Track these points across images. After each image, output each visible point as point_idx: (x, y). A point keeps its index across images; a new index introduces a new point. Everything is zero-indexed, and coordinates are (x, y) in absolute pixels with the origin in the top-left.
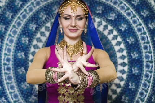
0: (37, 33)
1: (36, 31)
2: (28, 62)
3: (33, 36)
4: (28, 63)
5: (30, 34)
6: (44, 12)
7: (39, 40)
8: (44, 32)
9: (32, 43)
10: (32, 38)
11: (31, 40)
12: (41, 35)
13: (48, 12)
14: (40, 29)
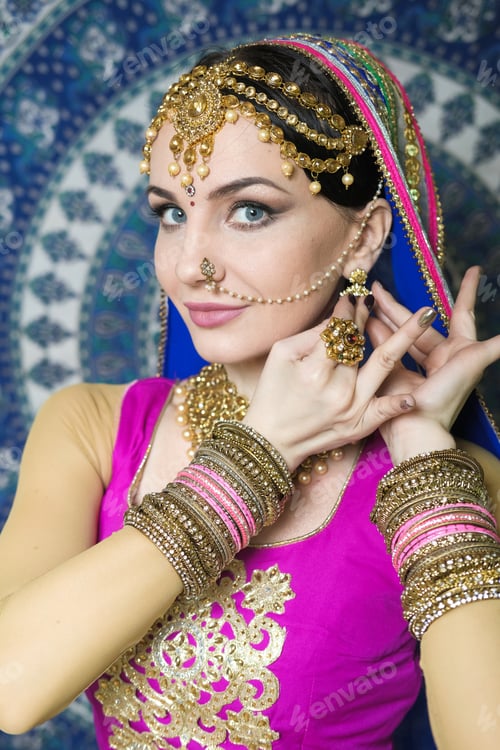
0: (69, 161)
1: (60, 147)
2: (13, 335)
3: (40, 179)
4: (16, 345)
5: (21, 165)
6: (111, 28)
7: (79, 207)
8: (107, 159)
9: (35, 221)
10: (33, 194)
11: (33, 202)
12: (93, 179)
13: (132, 26)
14: (83, 136)
